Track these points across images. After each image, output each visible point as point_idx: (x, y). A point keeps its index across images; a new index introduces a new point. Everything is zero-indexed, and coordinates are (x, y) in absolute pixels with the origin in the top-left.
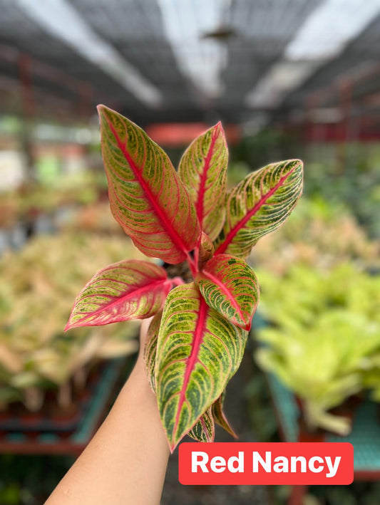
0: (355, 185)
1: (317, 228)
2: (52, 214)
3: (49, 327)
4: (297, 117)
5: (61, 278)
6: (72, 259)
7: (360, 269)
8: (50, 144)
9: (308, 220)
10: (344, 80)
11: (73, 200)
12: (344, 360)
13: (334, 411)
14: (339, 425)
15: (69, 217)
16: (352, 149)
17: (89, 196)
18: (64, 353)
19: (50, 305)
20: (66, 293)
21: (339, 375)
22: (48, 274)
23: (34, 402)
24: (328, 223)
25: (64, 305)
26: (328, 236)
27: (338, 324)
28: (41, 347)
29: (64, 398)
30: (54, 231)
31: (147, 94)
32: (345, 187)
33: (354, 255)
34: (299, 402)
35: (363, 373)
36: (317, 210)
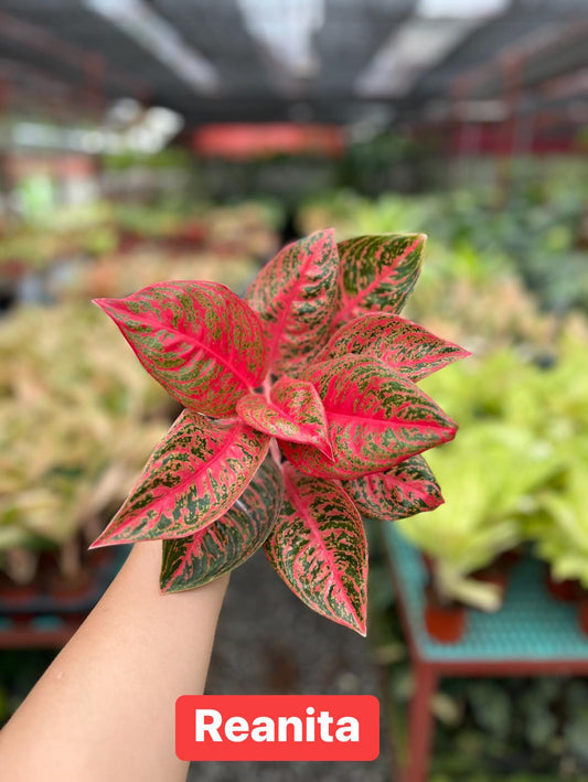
0: (523, 224)
1: (463, 293)
2: (44, 272)
3: (42, 454)
4: (437, 112)
5: (61, 376)
6: (78, 345)
7: (526, 358)
8: (38, 154)
9: (448, 279)
10: (510, 54)
11: (78, 249)
12: (495, 499)
13: (478, 575)
14: (484, 596)
15: (72, 277)
16: (521, 166)
17: (104, 241)
18: (67, 496)
19: (43, 419)
20: (69, 402)
21: (487, 521)
22: (39, 370)
23: (23, 570)
24: (479, 286)
25: (65, 419)
26: (479, 308)
27: (488, 445)
28: (30, 486)
29: (70, 563)
30: (49, 300)
31: (196, 72)
32: (507, 228)
33: (517, 337)
34: (428, 562)
35: (522, 518)
36: (463, 265)
